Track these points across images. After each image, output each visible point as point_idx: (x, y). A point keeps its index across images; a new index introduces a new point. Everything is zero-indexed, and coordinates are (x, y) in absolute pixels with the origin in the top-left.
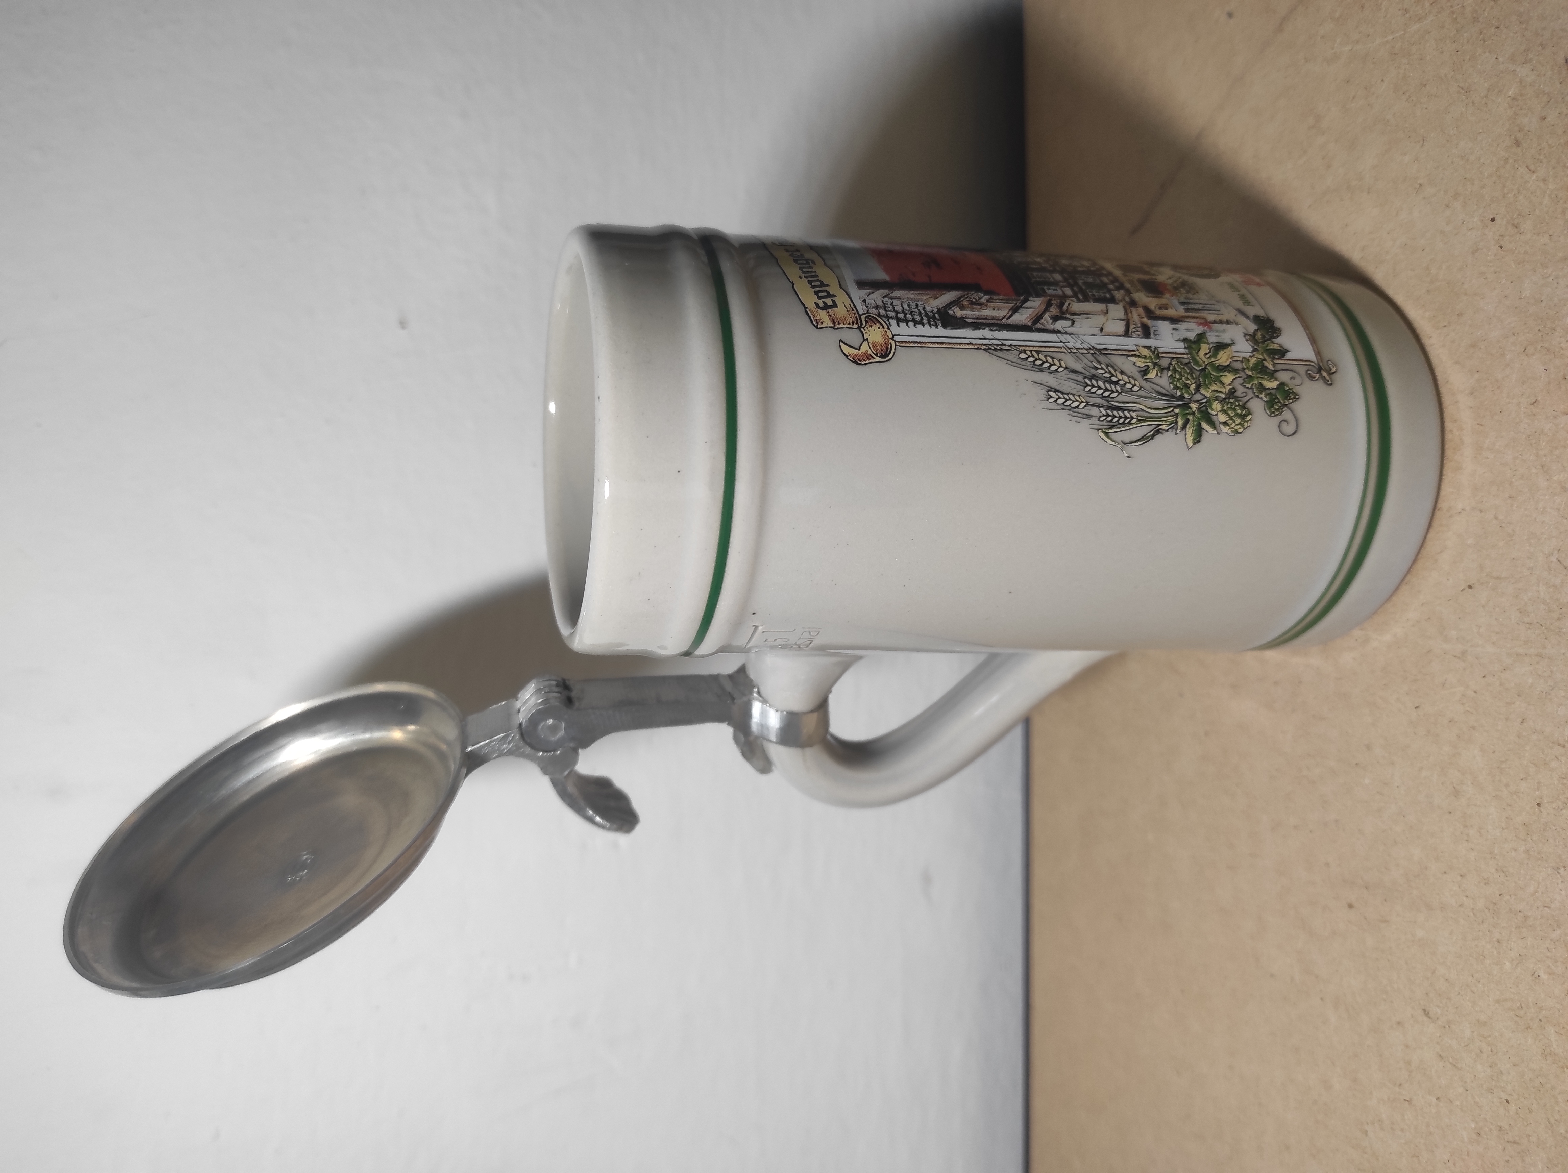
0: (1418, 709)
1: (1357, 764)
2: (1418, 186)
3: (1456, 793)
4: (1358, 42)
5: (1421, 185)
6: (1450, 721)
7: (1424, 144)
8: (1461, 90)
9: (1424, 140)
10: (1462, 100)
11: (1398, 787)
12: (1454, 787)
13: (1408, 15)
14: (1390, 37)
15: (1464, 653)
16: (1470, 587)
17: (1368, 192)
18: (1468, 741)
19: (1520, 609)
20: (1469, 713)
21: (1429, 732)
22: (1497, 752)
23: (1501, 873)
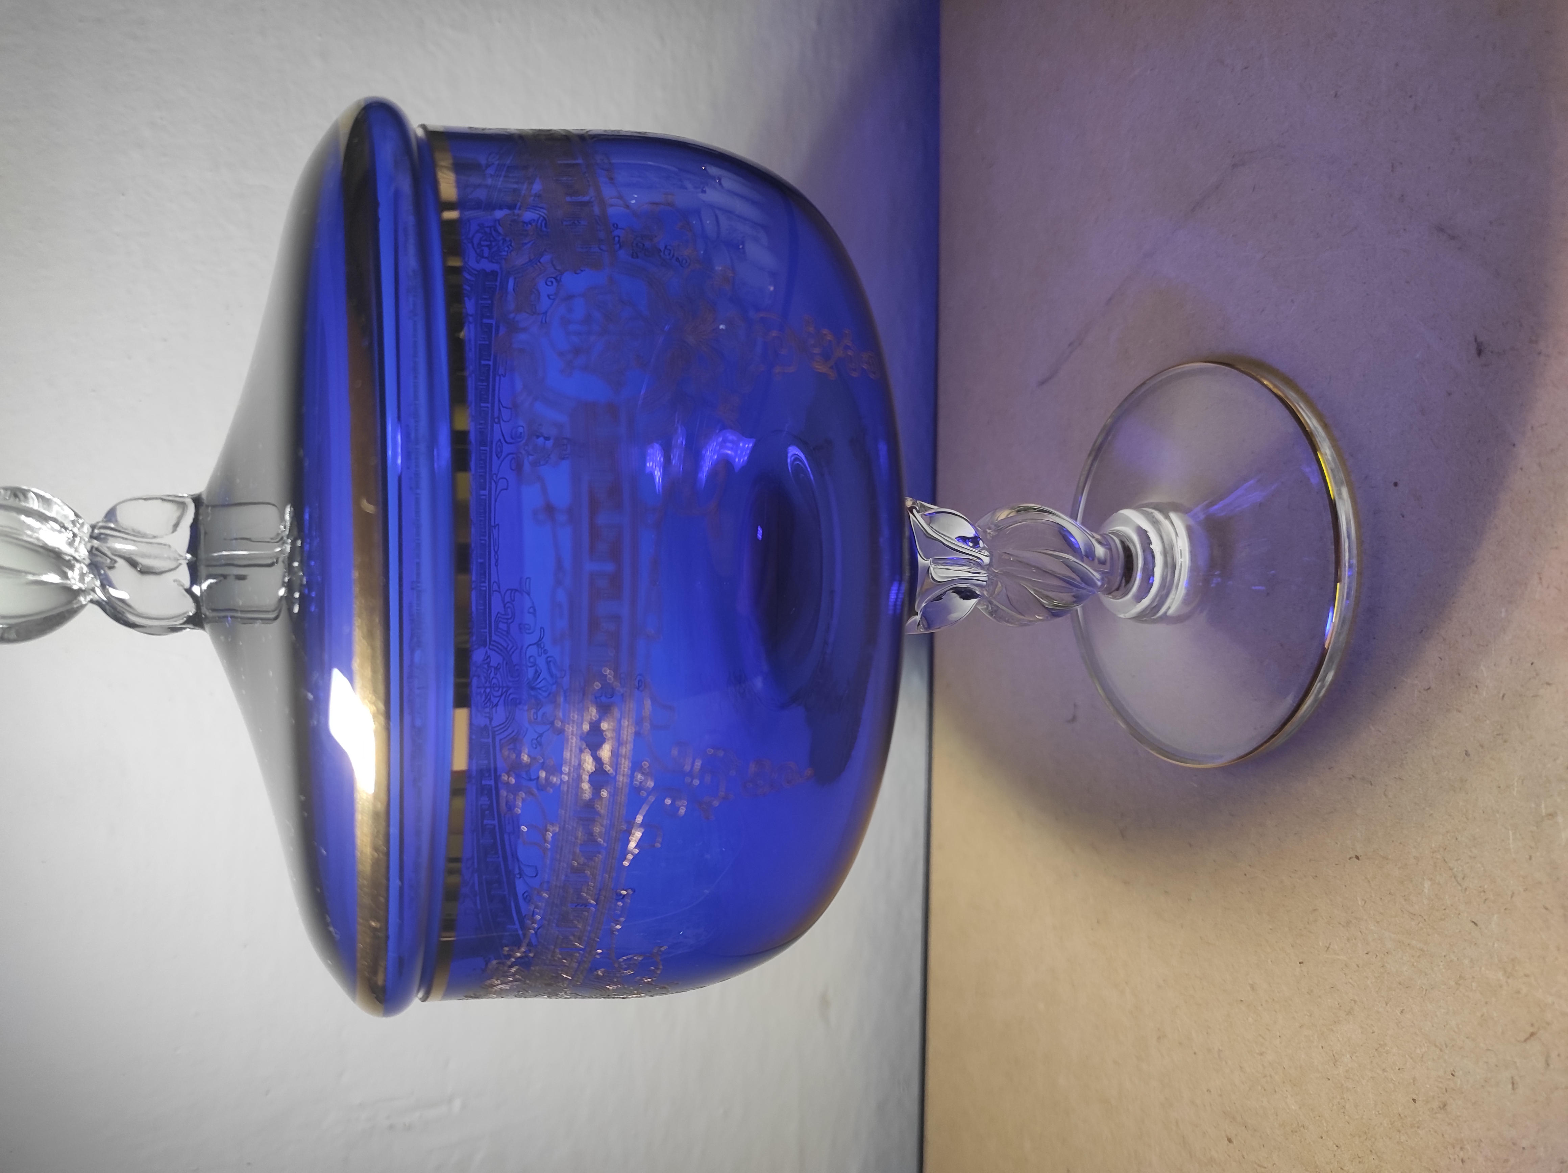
18: (1349, 1013)
19: (1405, 896)
20: (1351, 985)
21: (1310, 992)
22: (1376, 1033)
23: (1374, 1157)
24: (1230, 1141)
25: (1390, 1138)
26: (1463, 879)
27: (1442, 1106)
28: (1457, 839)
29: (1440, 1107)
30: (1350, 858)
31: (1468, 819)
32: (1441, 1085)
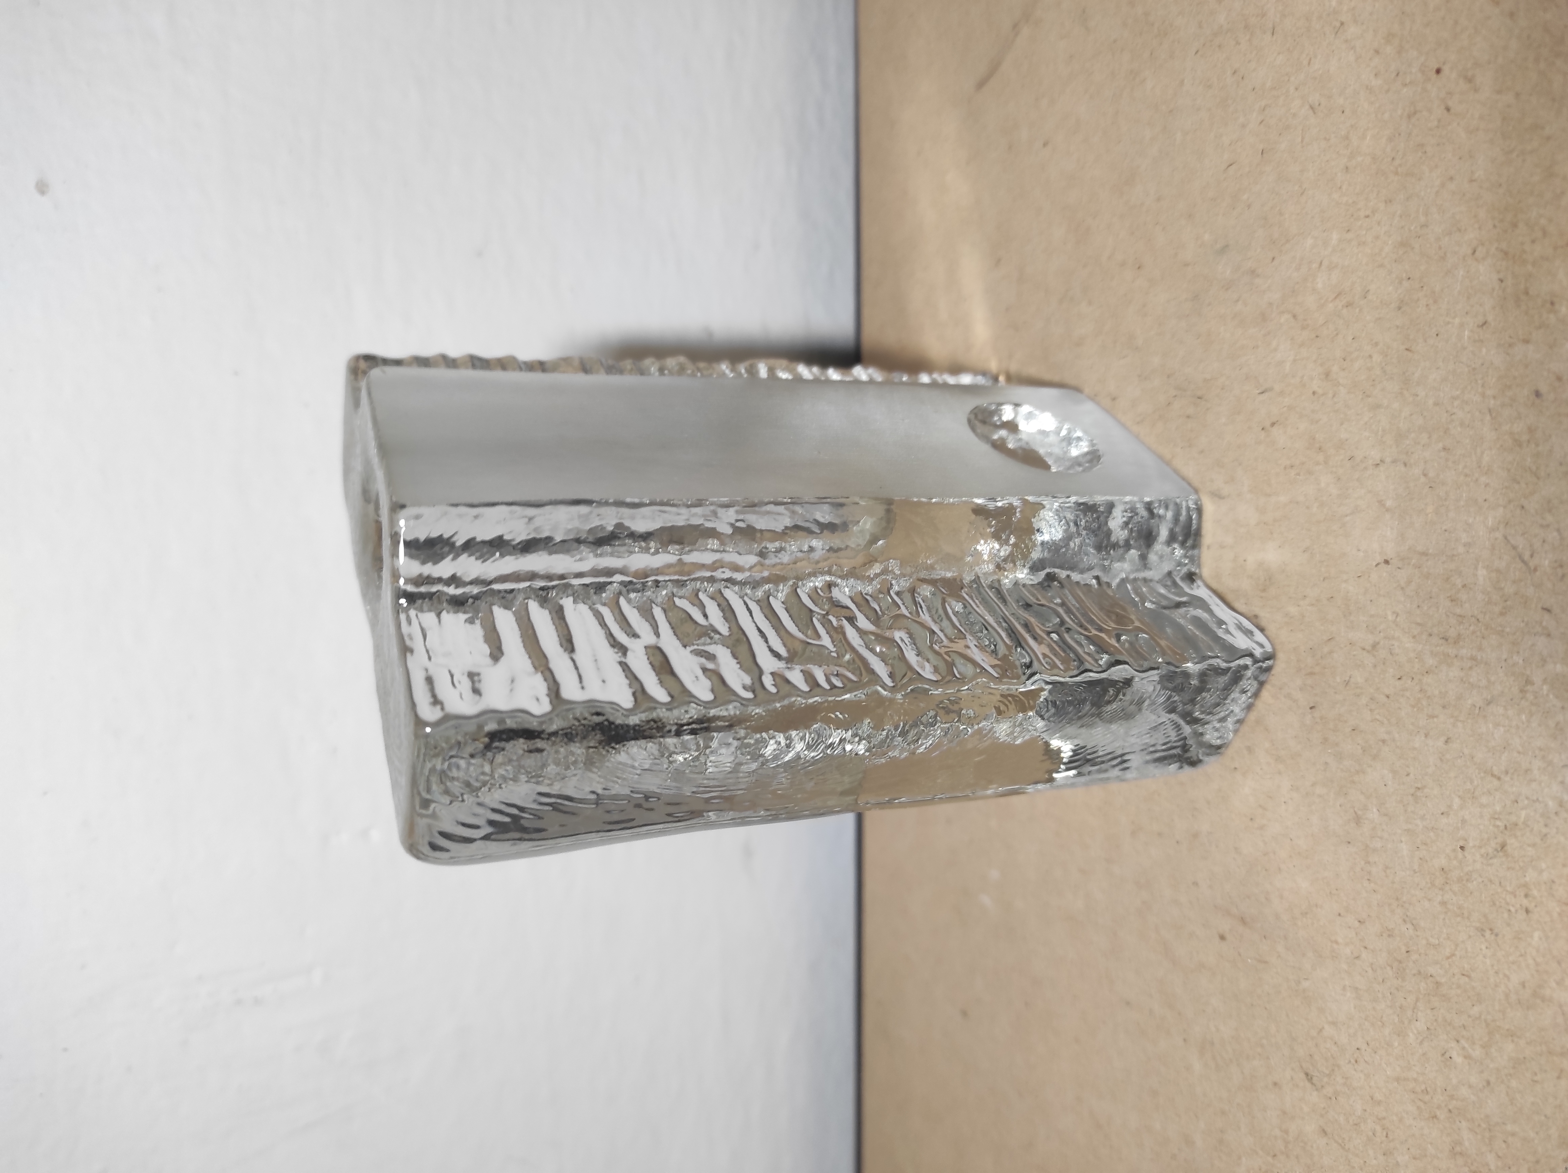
0: (1313, 710)
3: (1358, 820)
5: (1342, 23)
6: (1354, 730)
15: (1375, 646)
17: (1273, 34)
18: (1375, 757)
19: (1450, 596)
20: (1378, 722)
21: (1326, 740)
22: (1411, 775)
23: (1409, 926)
24: (1222, 938)
25: (1429, 900)
26: (1532, 556)
27: (1499, 849)
28: (1523, 507)
29: (1496, 850)
30: (1377, 565)
31: (1538, 478)
32: (1498, 823)
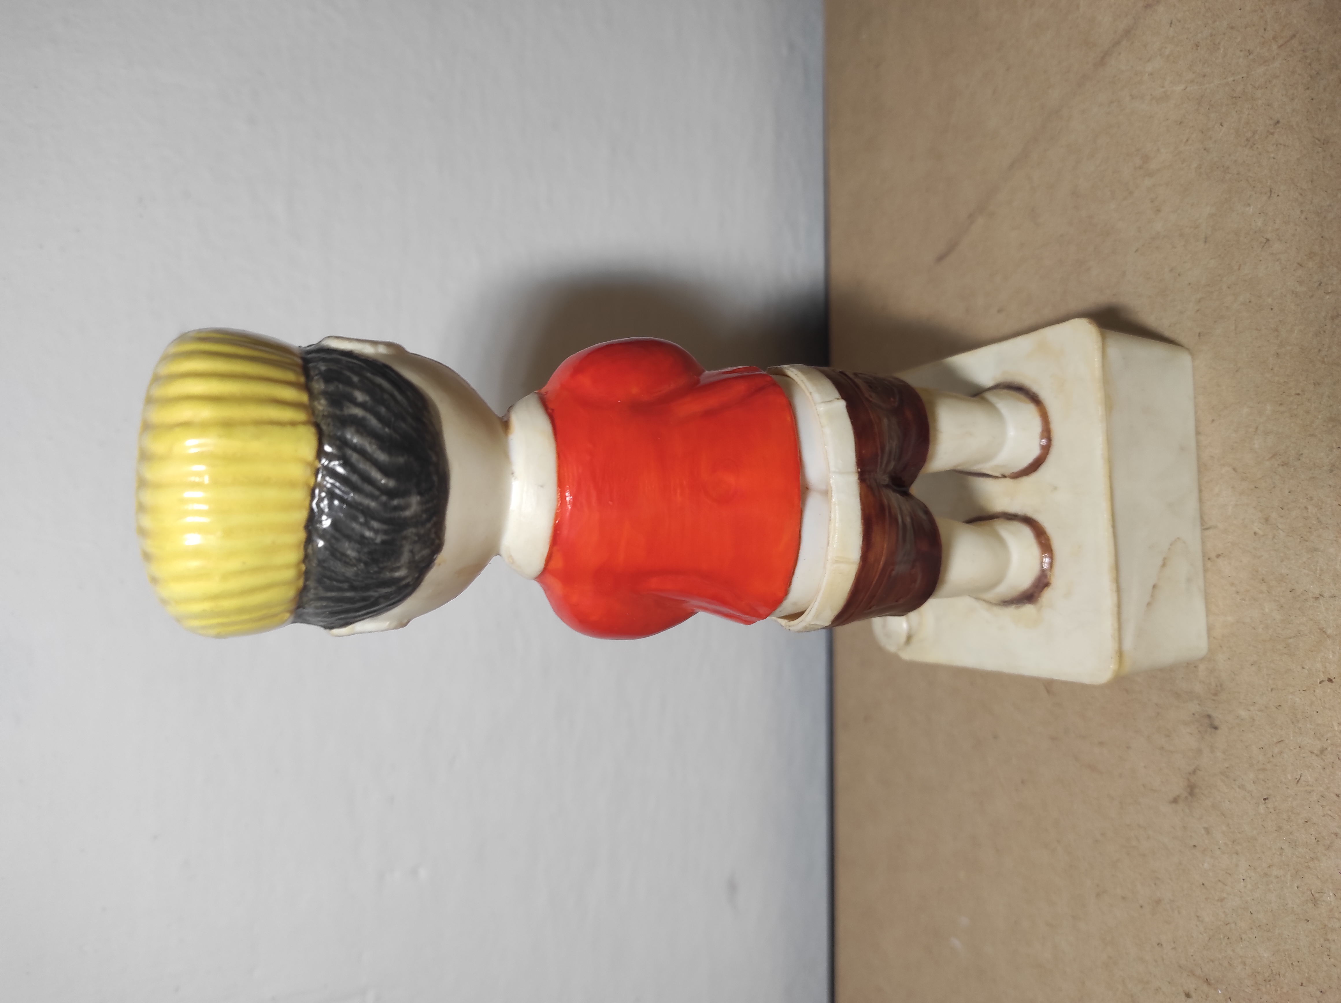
0: (1266, 801)
1: (1195, 846)
2: (1264, 240)
3: (1315, 902)
4: (1192, 81)
5: (1268, 240)
6: (1307, 822)
7: (1272, 195)
8: (1317, 141)
9: (1271, 191)
10: (1318, 152)
11: (1243, 880)
12: (1313, 895)
13: (1251, 57)
14: (1230, 79)
15: (1323, 751)
16: (1330, 680)
17: (1205, 242)
